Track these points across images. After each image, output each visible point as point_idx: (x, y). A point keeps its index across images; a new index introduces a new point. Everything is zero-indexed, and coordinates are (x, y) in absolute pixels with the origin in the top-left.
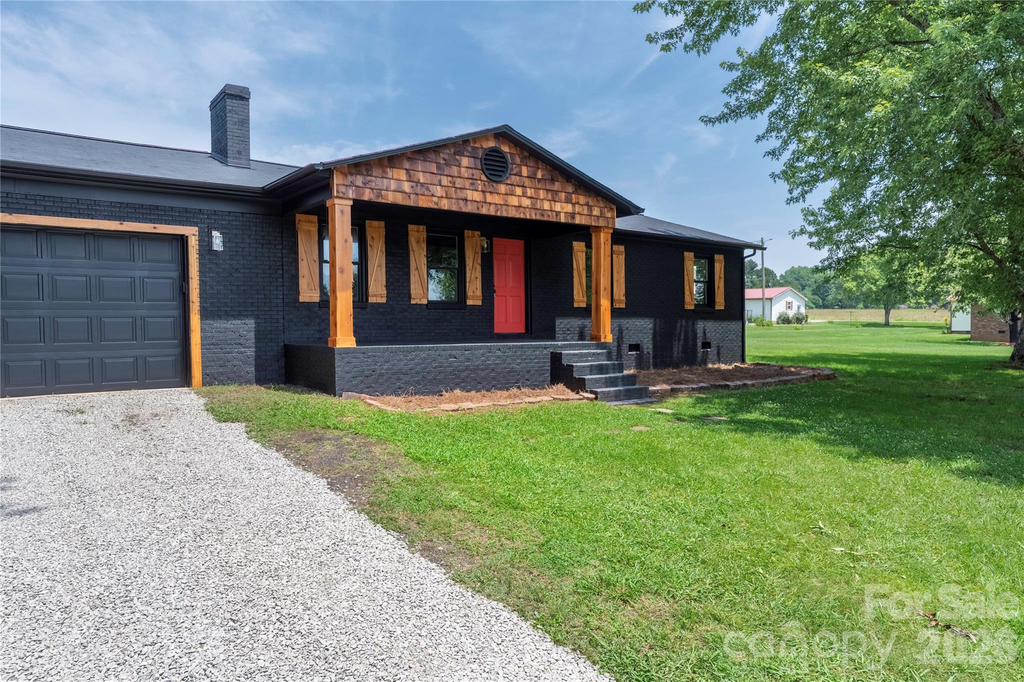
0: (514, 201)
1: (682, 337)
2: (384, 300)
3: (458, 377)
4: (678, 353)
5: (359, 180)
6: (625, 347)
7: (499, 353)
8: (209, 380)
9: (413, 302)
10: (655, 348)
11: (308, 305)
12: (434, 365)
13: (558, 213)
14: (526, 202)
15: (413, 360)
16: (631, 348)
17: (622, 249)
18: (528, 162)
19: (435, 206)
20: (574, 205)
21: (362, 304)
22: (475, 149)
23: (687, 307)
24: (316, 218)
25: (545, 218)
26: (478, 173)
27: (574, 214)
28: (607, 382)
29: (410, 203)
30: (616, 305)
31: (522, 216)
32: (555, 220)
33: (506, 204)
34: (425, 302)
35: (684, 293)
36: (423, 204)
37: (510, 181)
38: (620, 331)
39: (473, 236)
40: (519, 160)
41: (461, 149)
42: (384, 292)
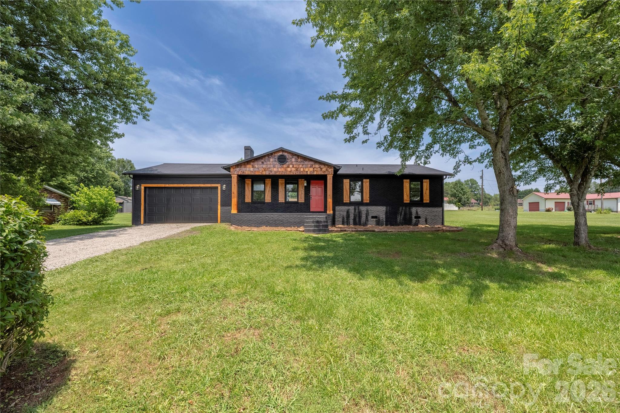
0: (289, 169)
1: (403, 213)
2: (270, 201)
4: (400, 220)
5: (238, 169)
6: (370, 218)
7: (284, 216)
8: (222, 221)
9: (279, 202)
10: (386, 218)
11: (248, 203)
12: (261, 219)
13: (307, 172)
14: (293, 169)
16: (373, 217)
17: (368, 180)
18: (295, 157)
19: (261, 174)
20: (314, 168)
21: (264, 203)
22: (275, 156)
23: (405, 202)
24: (251, 180)
25: (302, 174)
26: (276, 163)
27: (314, 171)
28: (315, 226)
29: (253, 174)
30: (365, 202)
31: (292, 174)
32: (305, 174)
33: (286, 170)
34: (284, 202)
35: (403, 196)
36: (257, 174)
37: (287, 163)
38: (367, 211)
39: (302, 181)
40: (291, 157)
41: (270, 157)
42: (270, 199)
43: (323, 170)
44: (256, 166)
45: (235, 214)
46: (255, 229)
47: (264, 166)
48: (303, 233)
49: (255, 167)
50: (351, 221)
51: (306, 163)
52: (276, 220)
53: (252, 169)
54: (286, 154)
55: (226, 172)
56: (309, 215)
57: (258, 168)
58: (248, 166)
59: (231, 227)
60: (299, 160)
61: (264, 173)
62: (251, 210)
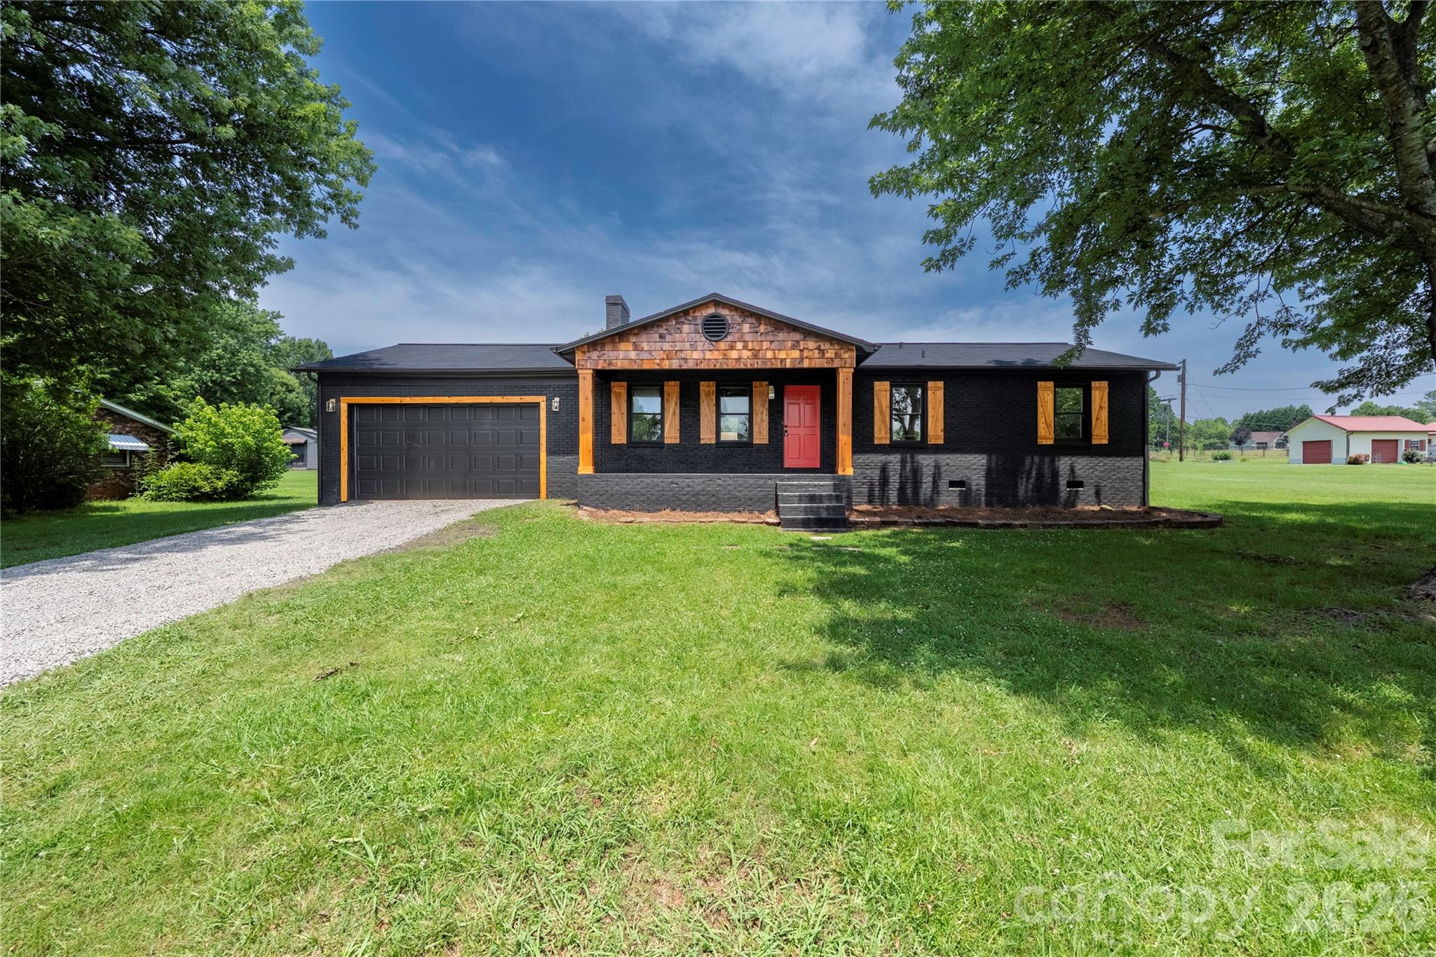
0: (734, 354)
1: (1034, 473)
2: (678, 441)
3: (680, 500)
4: (1026, 492)
5: (595, 355)
6: (944, 485)
7: (720, 482)
8: (552, 494)
9: (702, 442)
10: (989, 485)
11: (619, 446)
12: (657, 489)
13: (782, 360)
14: (746, 354)
15: (638, 484)
16: (952, 484)
17: (941, 384)
18: (750, 320)
19: (657, 367)
20: (802, 351)
21: (660, 445)
22: (695, 318)
23: (1041, 442)
24: (625, 384)
25: (769, 366)
26: (698, 336)
27: (802, 359)
28: (806, 510)
29: (635, 367)
30: (931, 441)
31: (742, 366)
32: (779, 366)
33: (726, 358)
34: (713, 442)
35: (1036, 427)
36: (647, 366)
37: (730, 338)
38: (937, 467)
39: (761, 386)
40: (739, 320)
41: (683, 320)
42: (678, 435)
43: (827, 355)
44: (645, 346)
45: (588, 476)
46: (646, 518)
47: (667, 346)
48: (779, 529)
49: (642, 350)
50: (893, 495)
51: (781, 336)
52: (698, 493)
53: (633, 355)
54: (725, 312)
55: (562, 364)
56: (789, 479)
57: (650, 352)
58: (623, 346)
59: (580, 512)
60: (762, 328)
61: (666, 365)
62: (627, 465)
